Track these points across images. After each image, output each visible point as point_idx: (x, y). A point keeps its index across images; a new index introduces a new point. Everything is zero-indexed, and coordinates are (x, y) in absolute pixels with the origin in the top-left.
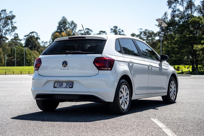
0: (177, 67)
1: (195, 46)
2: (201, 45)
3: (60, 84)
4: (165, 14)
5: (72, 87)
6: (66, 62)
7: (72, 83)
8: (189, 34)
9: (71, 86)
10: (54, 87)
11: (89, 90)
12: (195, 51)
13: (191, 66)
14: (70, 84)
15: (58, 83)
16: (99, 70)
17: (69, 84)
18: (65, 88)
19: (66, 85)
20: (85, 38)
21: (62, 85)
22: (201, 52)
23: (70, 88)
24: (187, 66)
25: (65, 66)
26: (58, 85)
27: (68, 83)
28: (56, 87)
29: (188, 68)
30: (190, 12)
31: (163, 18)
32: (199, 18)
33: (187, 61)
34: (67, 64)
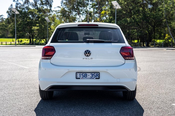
0: (21, 40)
1: (33, 27)
2: (37, 27)
3: (84, 75)
4: (11, 5)
5: (99, 78)
6: (89, 51)
7: (98, 73)
8: (29, 20)
9: (97, 77)
10: (77, 78)
11: (118, 80)
12: (33, 30)
13: (29, 39)
14: (96, 75)
15: (81, 74)
16: (125, 59)
17: (94, 75)
18: (90, 78)
19: (92, 76)
20: (98, 26)
21: (86, 76)
22: (37, 31)
23: (96, 78)
24: (27, 39)
25: (88, 56)
26: (81, 76)
27: (93, 73)
28: (79, 78)
29: (27, 41)
30: (27, 6)
31: (10, 8)
32: (34, 10)
33: (27, 36)
34: (90, 53)
